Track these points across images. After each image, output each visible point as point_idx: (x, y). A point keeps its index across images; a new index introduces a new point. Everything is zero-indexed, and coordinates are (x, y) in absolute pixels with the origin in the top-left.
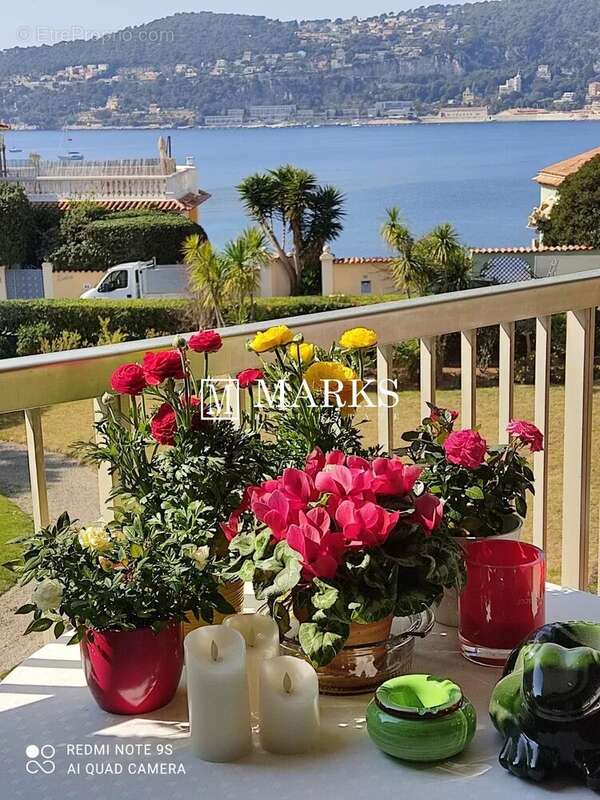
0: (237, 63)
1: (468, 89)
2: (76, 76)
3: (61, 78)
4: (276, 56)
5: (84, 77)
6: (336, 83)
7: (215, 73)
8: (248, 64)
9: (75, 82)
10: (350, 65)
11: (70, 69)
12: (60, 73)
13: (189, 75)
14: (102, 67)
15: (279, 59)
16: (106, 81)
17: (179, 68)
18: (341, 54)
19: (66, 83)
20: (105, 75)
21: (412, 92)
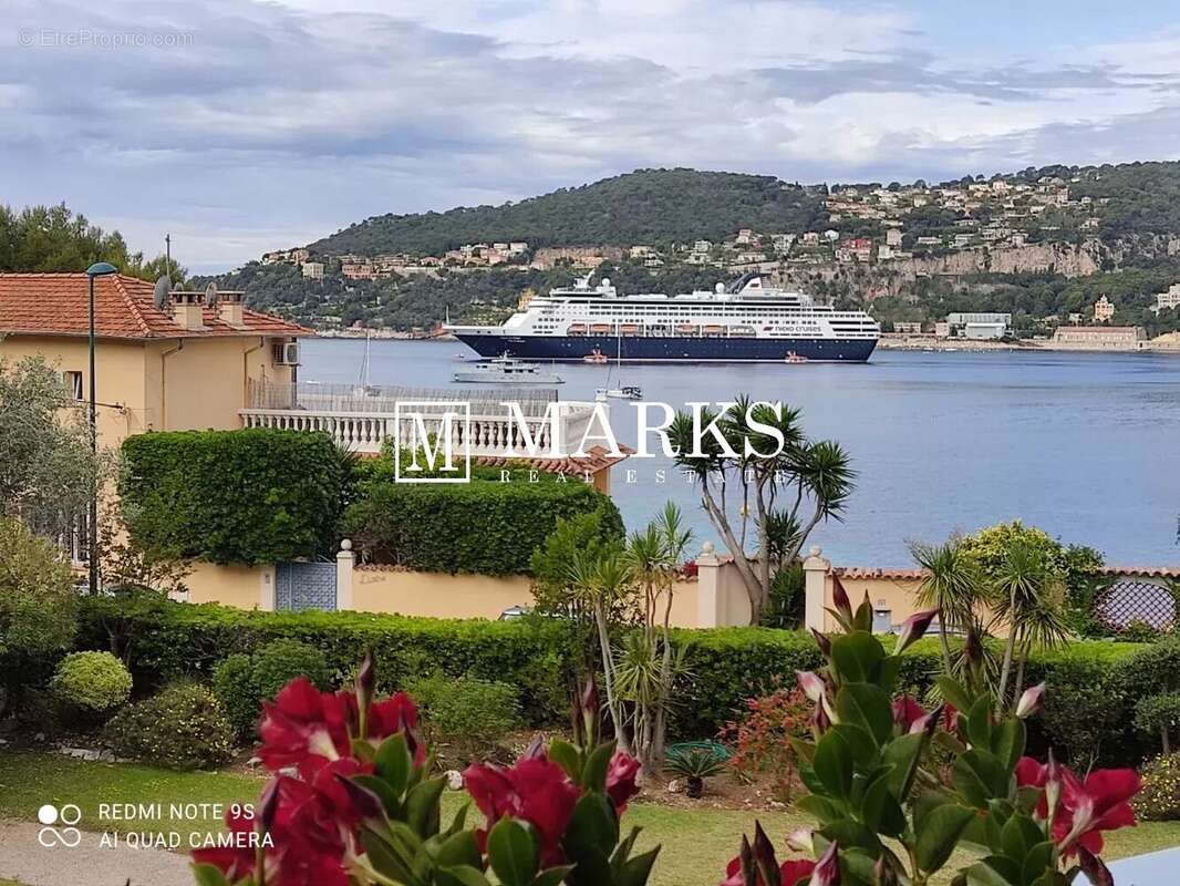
0: (728, 246)
1: (1104, 299)
2: (475, 259)
3: (453, 262)
4: (790, 238)
5: (488, 261)
6: (885, 281)
7: (692, 260)
8: (745, 247)
9: (474, 269)
10: (910, 255)
11: (468, 249)
12: (452, 254)
13: (650, 263)
14: (518, 248)
15: (795, 242)
16: (523, 268)
17: (636, 251)
18: (895, 237)
19: (458, 269)
20: (520, 259)
21: (1012, 299)
